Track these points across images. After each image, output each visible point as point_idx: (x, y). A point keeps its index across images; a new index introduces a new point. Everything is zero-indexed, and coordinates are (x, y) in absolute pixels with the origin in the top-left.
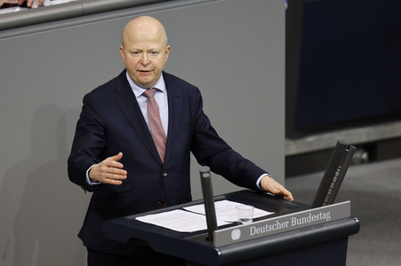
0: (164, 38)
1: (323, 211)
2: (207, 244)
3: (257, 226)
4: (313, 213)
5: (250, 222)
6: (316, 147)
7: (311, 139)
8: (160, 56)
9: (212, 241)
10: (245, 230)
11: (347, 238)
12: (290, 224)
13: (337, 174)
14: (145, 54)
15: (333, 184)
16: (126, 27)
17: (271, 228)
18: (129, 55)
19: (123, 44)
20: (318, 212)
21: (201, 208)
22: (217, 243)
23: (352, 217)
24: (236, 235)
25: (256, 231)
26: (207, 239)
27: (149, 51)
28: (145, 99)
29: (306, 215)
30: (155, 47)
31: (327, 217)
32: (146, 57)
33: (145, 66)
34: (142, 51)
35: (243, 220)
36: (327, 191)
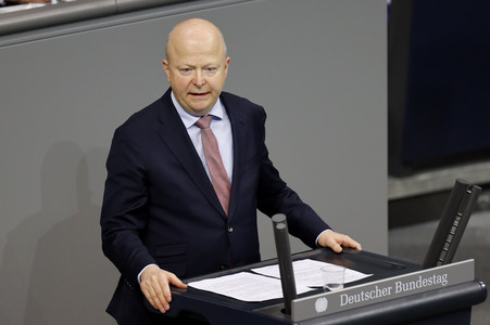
0: (223, 48)
1: (438, 273)
2: (281, 317)
3: (350, 293)
4: (424, 276)
5: (341, 289)
6: (430, 188)
7: (423, 177)
8: (218, 73)
9: (290, 314)
10: (333, 299)
11: (470, 309)
12: (393, 291)
13: (456, 223)
14: (199, 71)
15: (450, 237)
16: (171, 35)
17: (369, 296)
18: (177, 73)
19: (168, 57)
20: (431, 274)
21: (275, 270)
22: (297, 316)
23: (476, 281)
24: (321, 305)
25: (348, 300)
26: (283, 311)
27: (203, 68)
28: (199, 129)
29: (415, 278)
30: (211, 60)
31: (443, 280)
32: (201, 76)
33: (199, 87)
34: (194, 68)
35: (331, 285)
36: (443, 245)
